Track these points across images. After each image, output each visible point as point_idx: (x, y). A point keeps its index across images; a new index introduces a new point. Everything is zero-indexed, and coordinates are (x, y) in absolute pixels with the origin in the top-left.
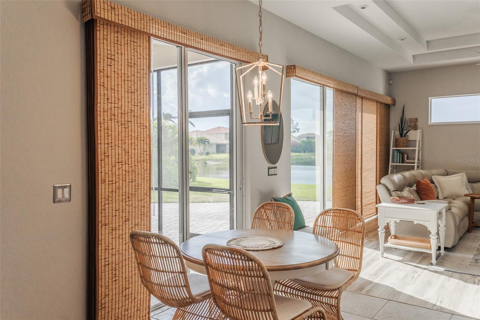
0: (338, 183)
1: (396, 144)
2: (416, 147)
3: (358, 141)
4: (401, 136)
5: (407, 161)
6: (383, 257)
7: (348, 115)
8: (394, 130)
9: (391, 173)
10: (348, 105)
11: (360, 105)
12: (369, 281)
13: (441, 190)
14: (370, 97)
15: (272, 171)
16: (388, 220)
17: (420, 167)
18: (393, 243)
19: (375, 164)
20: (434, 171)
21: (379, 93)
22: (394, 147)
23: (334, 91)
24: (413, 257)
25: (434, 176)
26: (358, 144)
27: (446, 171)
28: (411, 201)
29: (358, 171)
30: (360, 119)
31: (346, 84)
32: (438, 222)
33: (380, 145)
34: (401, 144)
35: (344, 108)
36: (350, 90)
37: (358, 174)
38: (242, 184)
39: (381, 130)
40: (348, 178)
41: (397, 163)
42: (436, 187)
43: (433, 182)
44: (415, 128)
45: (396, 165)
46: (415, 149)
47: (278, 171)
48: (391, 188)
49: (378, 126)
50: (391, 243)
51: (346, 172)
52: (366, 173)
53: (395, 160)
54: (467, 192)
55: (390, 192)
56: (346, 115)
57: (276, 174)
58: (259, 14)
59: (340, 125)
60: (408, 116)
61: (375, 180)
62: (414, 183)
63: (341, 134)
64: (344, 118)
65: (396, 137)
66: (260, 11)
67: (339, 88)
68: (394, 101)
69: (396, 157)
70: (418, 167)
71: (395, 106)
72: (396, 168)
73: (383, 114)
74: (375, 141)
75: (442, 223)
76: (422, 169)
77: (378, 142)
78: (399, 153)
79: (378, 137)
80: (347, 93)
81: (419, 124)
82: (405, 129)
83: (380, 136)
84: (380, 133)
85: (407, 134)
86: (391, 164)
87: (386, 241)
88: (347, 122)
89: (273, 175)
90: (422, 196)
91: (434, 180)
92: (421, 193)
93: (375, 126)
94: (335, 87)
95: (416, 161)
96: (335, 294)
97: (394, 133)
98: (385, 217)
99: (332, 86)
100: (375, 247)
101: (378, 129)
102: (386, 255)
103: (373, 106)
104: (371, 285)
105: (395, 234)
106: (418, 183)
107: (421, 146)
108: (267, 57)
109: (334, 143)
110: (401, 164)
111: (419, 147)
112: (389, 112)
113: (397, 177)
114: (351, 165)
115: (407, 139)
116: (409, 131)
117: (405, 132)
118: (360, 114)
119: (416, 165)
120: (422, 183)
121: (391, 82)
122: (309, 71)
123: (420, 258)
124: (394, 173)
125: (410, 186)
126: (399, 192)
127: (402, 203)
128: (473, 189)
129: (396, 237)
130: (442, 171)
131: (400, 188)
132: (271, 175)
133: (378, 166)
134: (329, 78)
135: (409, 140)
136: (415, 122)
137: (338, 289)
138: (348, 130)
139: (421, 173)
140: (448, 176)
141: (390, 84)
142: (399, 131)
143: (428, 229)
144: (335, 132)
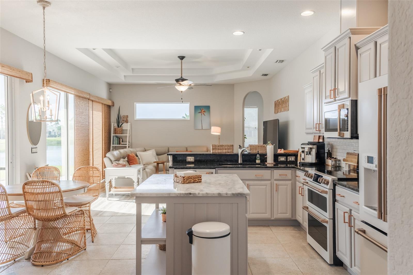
0: (77, 158)
1: (115, 132)
2: (127, 134)
3: (90, 130)
4: (118, 127)
5: (122, 143)
6: (108, 200)
7: (84, 112)
8: (113, 123)
9: (112, 150)
10: (84, 106)
11: (92, 105)
12: (101, 211)
13: (142, 160)
14: (97, 100)
15: (34, 150)
16: (110, 178)
17: (130, 147)
18: (114, 191)
19: (102, 146)
20: (138, 149)
21: (104, 98)
22: (114, 134)
23: (75, 96)
24: (125, 198)
25: (138, 152)
26: (90, 132)
27: (145, 149)
28: (124, 166)
29: (91, 150)
30: (91, 115)
31: (82, 92)
32: (138, 176)
33: (105, 133)
34: (118, 132)
35: (81, 108)
36: (85, 96)
37: (91, 152)
38: (12, 159)
39: (105, 122)
40: (84, 155)
41: (116, 144)
42: (139, 158)
43: (137, 156)
44: (127, 122)
45: (115, 146)
46: (126, 136)
47: (37, 150)
48: (113, 159)
49: (103, 120)
50: (113, 191)
51: (83, 151)
52: (96, 151)
53: (115, 143)
54: (156, 161)
55: (112, 162)
56: (82, 113)
57: (37, 152)
58: (44, 63)
59: (79, 119)
60: (122, 114)
61: (102, 156)
62: (126, 156)
63: (79, 125)
64: (82, 114)
65: (115, 127)
66: (45, 62)
67: (78, 94)
68: (113, 103)
69: (115, 141)
70: (129, 147)
71: (114, 107)
72: (115, 148)
73: (107, 112)
74: (102, 130)
75: (141, 177)
76: (131, 148)
77: (103, 131)
78: (117, 138)
79: (103, 127)
80: (83, 98)
81: (129, 119)
82: (120, 122)
83: (104, 126)
84: (104, 124)
85: (122, 126)
86: (112, 145)
87: (110, 191)
88: (83, 117)
89: (35, 153)
90: (130, 163)
91: (138, 155)
92: (130, 162)
93: (101, 120)
94: (75, 94)
95: (128, 143)
96: (88, 205)
97: (114, 125)
98: (109, 176)
99: (73, 93)
100: (103, 196)
101: (103, 122)
102: (109, 199)
103: (100, 107)
104: (102, 212)
105: (115, 186)
106: (128, 156)
107: (130, 134)
108: (32, 74)
109: (75, 131)
110: (118, 145)
111: (129, 134)
112: (110, 110)
113: (116, 153)
114: (86, 146)
115: (122, 128)
116: (123, 123)
117: (120, 124)
118: (91, 112)
119: (127, 145)
120: (130, 155)
121: (111, 90)
122: (59, 83)
123: (129, 198)
124: (114, 150)
125: (124, 158)
126: (117, 162)
127: (119, 167)
128: (159, 159)
129: (115, 188)
130: (143, 149)
131: (118, 160)
132: (33, 153)
133: (103, 146)
134: (71, 88)
135: (123, 130)
136: (126, 118)
137: (89, 203)
138: (84, 122)
139: (130, 150)
140: (145, 152)
141: (110, 92)
142: (117, 124)
143: (133, 180)
144: (76, 124)
